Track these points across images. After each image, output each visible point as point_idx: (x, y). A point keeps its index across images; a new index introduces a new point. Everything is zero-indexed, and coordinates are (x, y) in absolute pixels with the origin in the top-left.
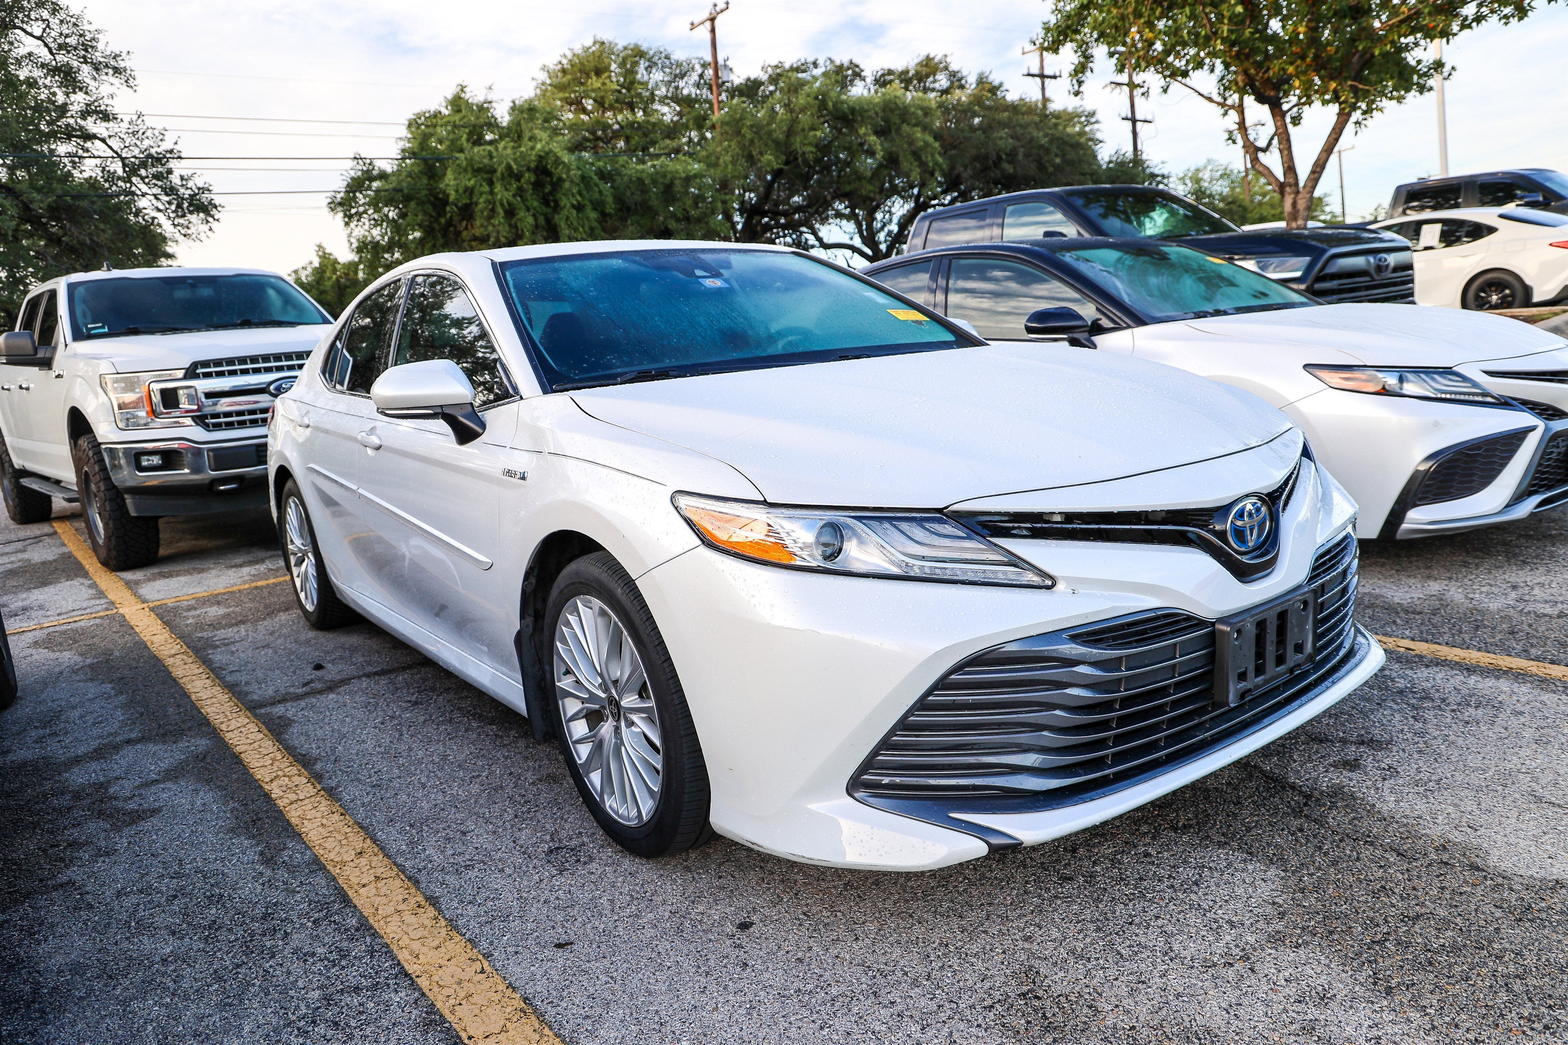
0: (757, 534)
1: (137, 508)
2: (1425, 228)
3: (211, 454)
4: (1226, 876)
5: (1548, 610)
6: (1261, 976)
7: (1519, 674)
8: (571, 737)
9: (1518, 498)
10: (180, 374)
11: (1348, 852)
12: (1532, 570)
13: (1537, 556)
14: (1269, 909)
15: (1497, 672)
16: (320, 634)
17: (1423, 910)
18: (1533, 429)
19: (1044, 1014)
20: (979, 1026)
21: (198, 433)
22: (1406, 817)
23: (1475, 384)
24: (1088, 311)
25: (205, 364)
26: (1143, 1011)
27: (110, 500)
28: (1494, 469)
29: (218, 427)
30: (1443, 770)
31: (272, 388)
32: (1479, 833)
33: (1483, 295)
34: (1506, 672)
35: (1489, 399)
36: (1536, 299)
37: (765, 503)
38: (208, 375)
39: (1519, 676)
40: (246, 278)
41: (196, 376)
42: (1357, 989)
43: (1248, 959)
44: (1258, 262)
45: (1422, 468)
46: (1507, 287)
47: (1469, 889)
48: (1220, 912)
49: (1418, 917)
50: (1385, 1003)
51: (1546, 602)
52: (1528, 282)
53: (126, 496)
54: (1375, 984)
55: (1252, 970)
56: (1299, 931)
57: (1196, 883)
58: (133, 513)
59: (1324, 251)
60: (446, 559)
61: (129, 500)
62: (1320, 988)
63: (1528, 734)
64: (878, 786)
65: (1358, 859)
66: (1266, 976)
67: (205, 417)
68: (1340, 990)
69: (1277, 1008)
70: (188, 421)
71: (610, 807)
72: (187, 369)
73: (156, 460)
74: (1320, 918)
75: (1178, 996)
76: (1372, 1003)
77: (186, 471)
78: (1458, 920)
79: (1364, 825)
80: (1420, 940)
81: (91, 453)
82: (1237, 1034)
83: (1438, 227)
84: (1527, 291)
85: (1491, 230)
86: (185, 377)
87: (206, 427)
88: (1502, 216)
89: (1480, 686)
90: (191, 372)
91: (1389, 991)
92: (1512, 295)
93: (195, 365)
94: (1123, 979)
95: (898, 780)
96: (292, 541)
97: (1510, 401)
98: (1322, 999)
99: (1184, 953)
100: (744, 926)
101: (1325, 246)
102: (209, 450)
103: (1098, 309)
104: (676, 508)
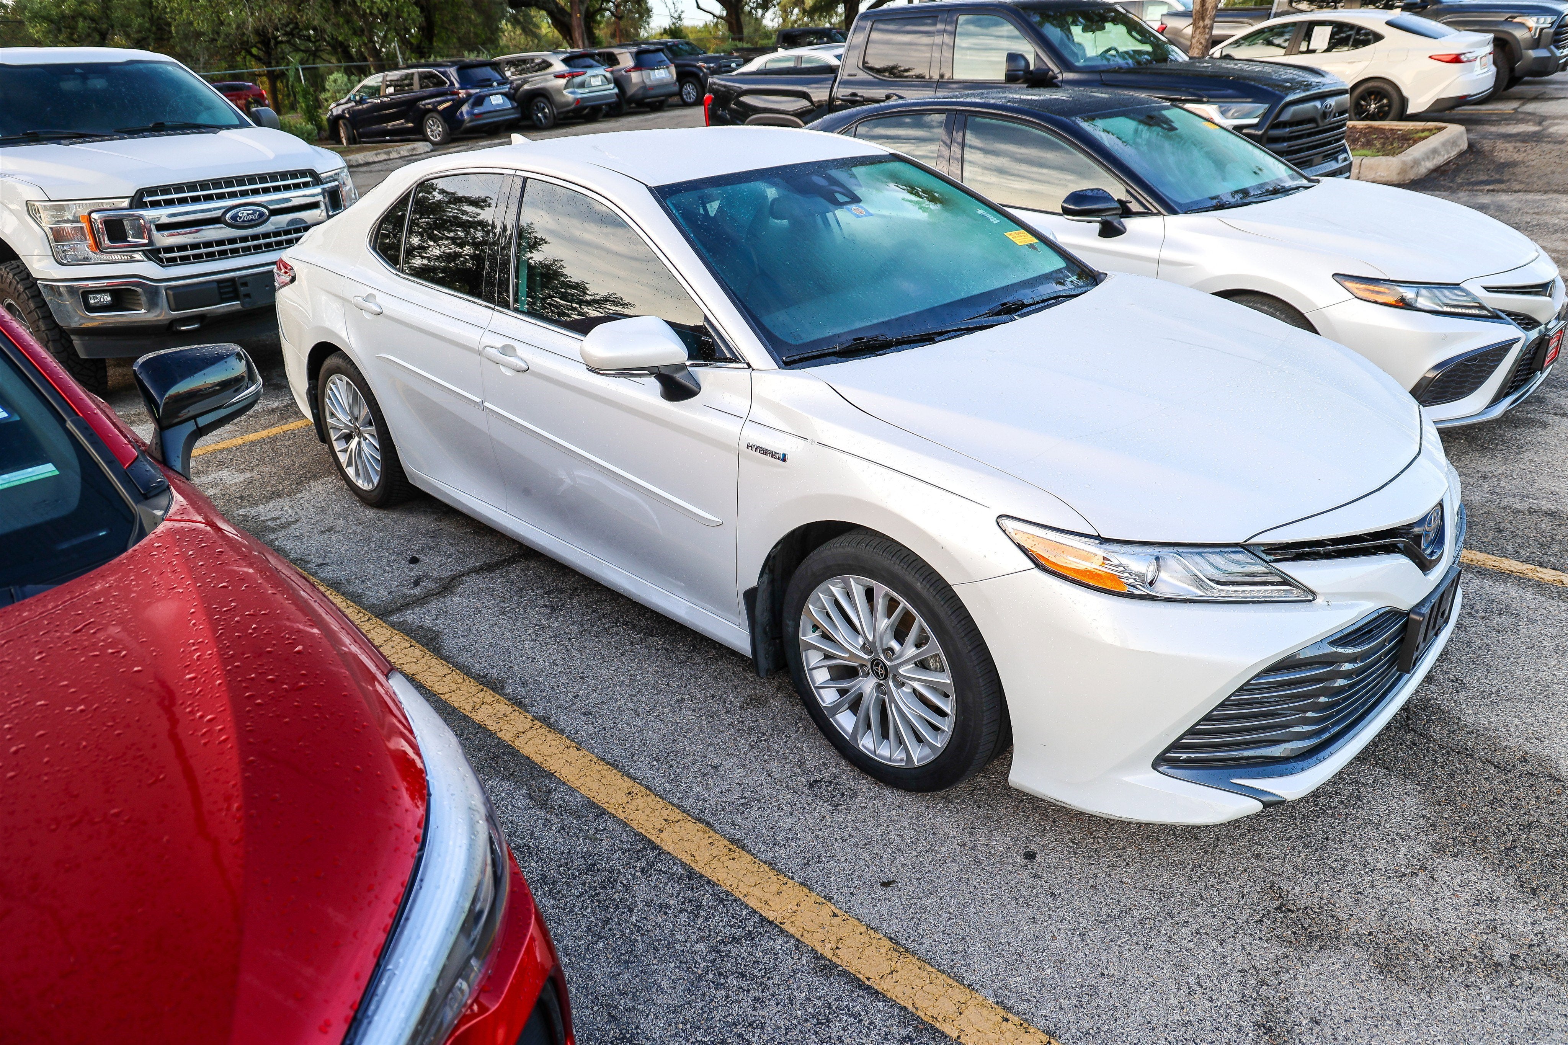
0: (1094, 565)
1: (87, 349)
2: (1317, 30)
3: (170, 292)
4: (1378, 792)
5: (1519, 506)
6: (1441, 883)
7: (1521, 578)
8: (814, 683)
9: (1496, 400)
10: (126, 203)
11: (1457, 765)
12: (1492, 458)
13: (1491, 441)
14: (1422, 822)
15: (1505, 576)
16: (381, 513)
17: (1531, 819)
18: (1517, 340)
19: (1303, 926)
20: (1260, 938)
21: (150, 270)
22: (1486, 729)
23: (1475, 299)
24: (1117, 190)
25: (152, 191)
26: (1371, 917)
27: (53, 341)
28: (1483, 376)
29: (172, 261)
30: (1498, 682)
31: (228, 216)
32: (1545, 744)
33: (1363, 103)
34: (1509, 575)
35: (1484, 313)
36: (1411, 110)
37: (1098, 537)
38: (156, 204)
39: (1521, 580)
40: (141, 66)
41: (144, 206)
42: (1512, 892)
43: (1426, 868)
44: (1220, 107)
45: (1430, 375)
46: (1385, 97)
47: (1556, 798)
48: (1388, 825)
49: (1530, 824)
50: (1535, 903)
51: (1515, 496)
52: (1405, 93)
53: (73, 337)
54: (1522, 886)
55: (1432, 877)
56: (1451, 841)
57: (1358, 799)
58: (83, 356)
59: (1282, 98)
60: (639, 501)
61: (77, 342)
62: (1486, 892)
63: (1547, 641)
64: (1177, 760)
65: (1467, 772)
66: (1445, 883)
67: (158, 251)
68: (1500, 892)
69: (1464, 911)
70: (138, 256)
71: (863, 746)
72: (133, 198)
73: (107, 298)
74: (1461, 829)
75: (1391, 904)
76: (1526, 903)
77: (143, 311)
78: (1558, 827)
79: (1459, 736)
80: (1538, 847)
81: (21, 288)
82: (1446, 935)
83: (1328, 30)
84: (1404, 102)
85: (1378, 37)
86: (131, 207)
87: (160, 262)
88: (1389, 23)
89: (1494, 591)
90: (138, 200)
91: (1534, 891)
92: (1389, 105)
93: (141, 193)
94: (1345, 890)
95: (1193, 756)
96: (333, 415)
97: (1500, 313)
98: (1491, 901)
99: (1379, 865)
100: (1030, 856)
101: (1282, 94)
102: (168, 288)
103: (1127, 191)
104: (1004, 531)
